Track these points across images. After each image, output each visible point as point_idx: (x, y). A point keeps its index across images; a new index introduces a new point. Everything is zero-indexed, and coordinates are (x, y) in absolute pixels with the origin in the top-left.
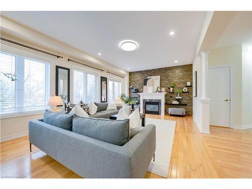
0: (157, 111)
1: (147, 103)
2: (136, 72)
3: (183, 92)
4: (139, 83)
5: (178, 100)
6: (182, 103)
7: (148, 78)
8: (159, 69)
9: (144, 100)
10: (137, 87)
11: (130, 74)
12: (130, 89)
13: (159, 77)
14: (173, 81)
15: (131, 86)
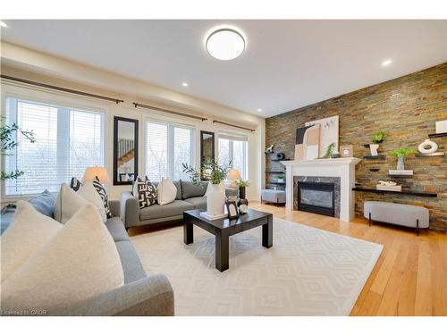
0: (331, 206)
1: (302, 185)
3: (419, 155)
4: (286, 139)
5: (397, 179)
6: (413, 189)
7: (307, 124)
8: (335, 100)
9: (295, 178)
10: (282, 148)
11: (268, 121)
12: (267, 154)
13: (336, 119)
14: (378, 125)
15: (270, 148)
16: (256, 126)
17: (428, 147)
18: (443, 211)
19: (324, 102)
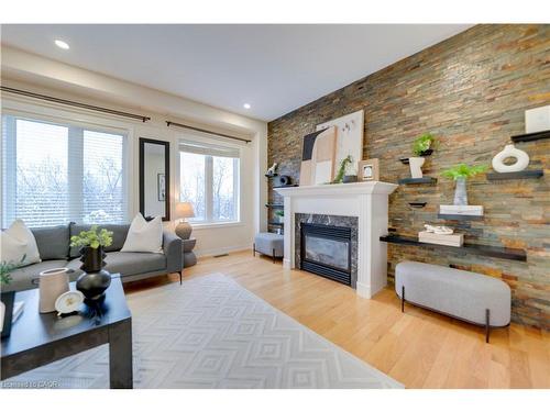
0: (346, 267)
4: (292, 153)
8: (359, 84)
9: (298, 216)
10: (287, 167)
11: (272, 126)
14: (425, 124)
15: (272, 169)
16: (252, 135)
17: (511, 161)
18: (536, 287)
19: (343, 90)
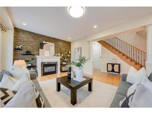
0: (55, 71)
1: (44, 65)
2: (27, 31)
3: (68, 57)
4: (31, 44)
7: (44, 42)
9: (42, 63)
10: (29, 48)
12: (15, 49)
13: (54, 44)
14: (62, 49)
